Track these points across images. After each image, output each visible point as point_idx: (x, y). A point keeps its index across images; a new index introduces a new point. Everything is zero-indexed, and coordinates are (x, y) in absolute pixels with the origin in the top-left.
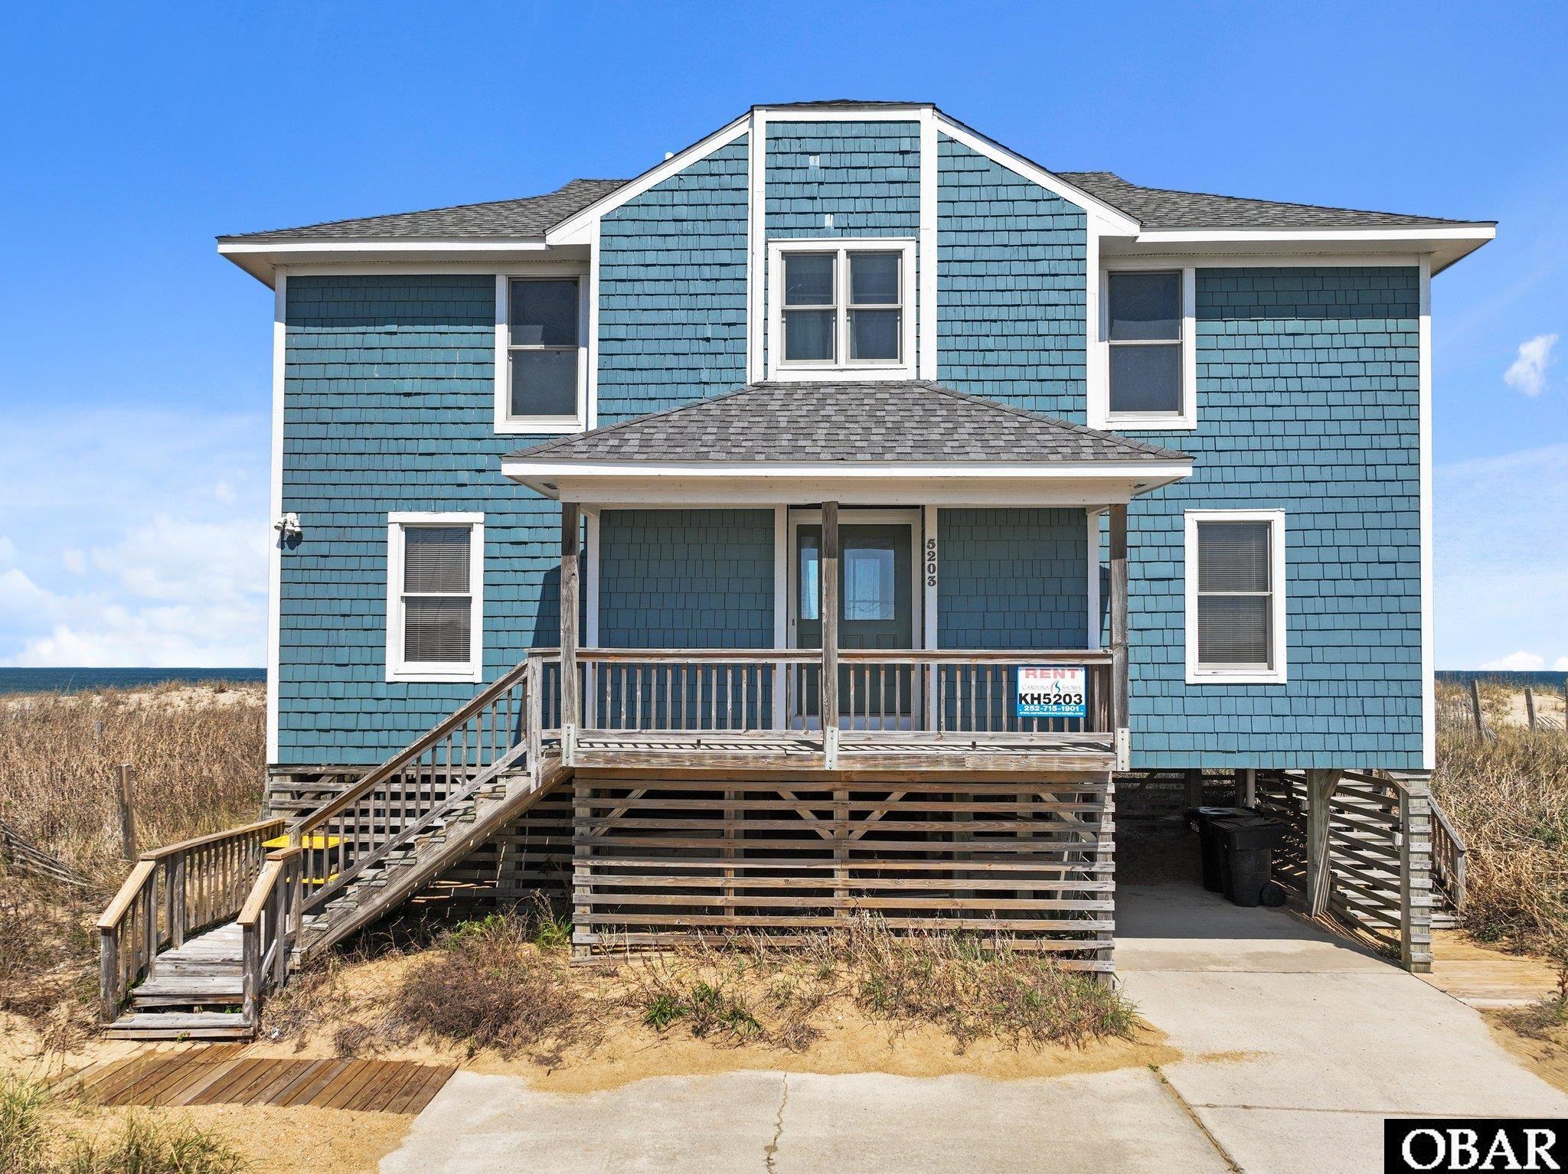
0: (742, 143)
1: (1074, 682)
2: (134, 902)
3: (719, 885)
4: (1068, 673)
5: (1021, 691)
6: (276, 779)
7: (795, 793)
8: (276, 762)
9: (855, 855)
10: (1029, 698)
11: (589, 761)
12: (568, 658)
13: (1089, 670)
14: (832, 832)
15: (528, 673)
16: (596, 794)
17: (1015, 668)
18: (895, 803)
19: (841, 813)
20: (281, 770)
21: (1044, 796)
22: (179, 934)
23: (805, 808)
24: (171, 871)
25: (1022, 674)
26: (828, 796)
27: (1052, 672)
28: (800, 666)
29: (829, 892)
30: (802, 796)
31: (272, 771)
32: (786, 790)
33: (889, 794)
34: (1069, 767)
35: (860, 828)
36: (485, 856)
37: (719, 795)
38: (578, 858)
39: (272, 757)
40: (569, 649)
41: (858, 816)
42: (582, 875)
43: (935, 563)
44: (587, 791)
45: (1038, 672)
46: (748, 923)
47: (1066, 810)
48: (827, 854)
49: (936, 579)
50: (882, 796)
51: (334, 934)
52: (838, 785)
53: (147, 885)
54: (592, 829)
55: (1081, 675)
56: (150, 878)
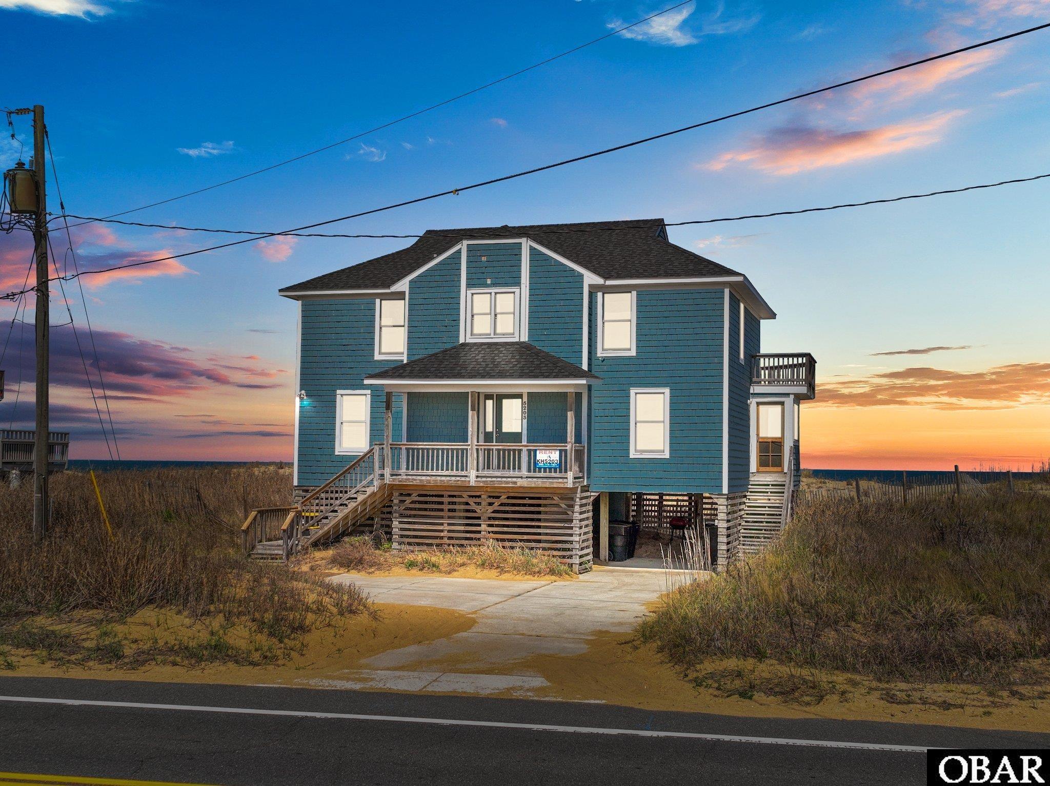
0: (459, 252)
1: (555, 456)
2: (251, 523)
3: (441, 529)
4: (553, 452)
5: (538, 458)
6: (297, 491)
7: (469, 496)
8: (297, 485)
9: (490, 518)
10: (540, 461)
11: (393, 481)
12: (387, 446)
13: (561, 451)
14: (481, 510)
15: (374, 451)
16: (401, 495)
17: (536, 450)
18: (503, 499)
19: (483, 503)
20: (298, 488)
21: (555, 498)
22: (264, 540)
23: (471, 501)
24: (262, 516)
25: (538, 452)
26: (479, 497)
27: (548, 452)
28: (485, 449)
29: (479, 532)
30: (470, 496)
31: (296, 488)
32: (465, 495)
33: (501, 496)
34: (552, 486)
35: (491, 509)
36: (369, 522)
37: (442, 496)
38: (395, 518)
39: (296, 483)
40: (387, 442)
41: (490, 504)
42: (395, 523)
43: (526, 411)
44: (397, 494)
45: (543, 452)
46: (451, 543)
47: (562, 503)
48: (479, 518)
49: (526, 417)
50: (498, 497)
51: (311, 540)
52: (483, 493)
53: (255, 519)
54: (399, 507)
55: (558, 452)
56: (256, 516)
